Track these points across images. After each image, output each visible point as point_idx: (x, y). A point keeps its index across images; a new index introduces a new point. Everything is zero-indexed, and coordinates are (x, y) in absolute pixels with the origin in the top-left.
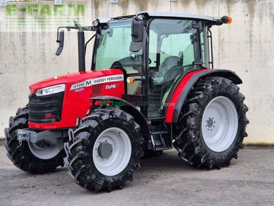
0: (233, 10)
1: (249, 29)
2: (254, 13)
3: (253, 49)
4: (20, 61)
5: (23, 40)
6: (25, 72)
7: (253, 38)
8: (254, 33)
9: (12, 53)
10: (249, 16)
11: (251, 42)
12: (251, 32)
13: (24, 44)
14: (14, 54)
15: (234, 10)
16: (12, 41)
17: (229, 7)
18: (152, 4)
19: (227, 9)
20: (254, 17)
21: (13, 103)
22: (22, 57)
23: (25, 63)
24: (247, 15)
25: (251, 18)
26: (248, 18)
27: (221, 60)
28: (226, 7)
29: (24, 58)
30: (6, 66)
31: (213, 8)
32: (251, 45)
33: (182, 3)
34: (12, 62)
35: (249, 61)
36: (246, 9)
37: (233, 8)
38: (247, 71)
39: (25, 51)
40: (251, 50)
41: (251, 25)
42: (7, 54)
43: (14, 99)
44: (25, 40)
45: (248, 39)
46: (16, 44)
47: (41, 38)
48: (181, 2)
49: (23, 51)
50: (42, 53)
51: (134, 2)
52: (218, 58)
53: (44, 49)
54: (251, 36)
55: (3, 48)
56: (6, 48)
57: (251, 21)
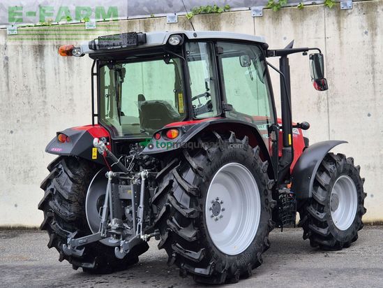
0: (345, 27)
1: (369, 53)
2: (376, 28)
3: (377, 82)
4: (39, 113)
5: (42, 82)
6: (46, 128)
7: (376, 66)
8: (377, 59)
9: (26, 101)
10: (369, 33)
11: (373, 72)
12: (373, 57)
13: (43, 89)
14: (29, 103)
15: (347, 26)
16: (26, 84)
17: (339, 22)
18: (227, 22)
19: (336, 25)
20: (376, 35)
21: (30, 175)
22: (41, 107)
23: (45, 115)
24: (366, 33)
25: (372, 36)
26: (368, 38)
27: (330, 100)
28: (335, 22)
29: (43, 109)
30: (18, 121)
31: (317, 25)
32: (374, 77)
33: (271, 19)
34: (26, 116)
35: (372, 100)
36: (365, 25)
37: (345, 24)
38: (369, 115)
39: (46, 97)
40: (374, 83)
41: (373, 47)
42: (19, 103)
43: (32, 169)
44: (45, 82)
45: (369, 68)
46: (32, 88)
47: (67, 78)
48: (269, 17)
49: (42, 99)
50: (71, 99)
51: (201, 20)
52: (326, 98)
53: (72, 94)
54: (373, 63)
55: (13, 95)
56: (18, 94)
57: (373, 41)
